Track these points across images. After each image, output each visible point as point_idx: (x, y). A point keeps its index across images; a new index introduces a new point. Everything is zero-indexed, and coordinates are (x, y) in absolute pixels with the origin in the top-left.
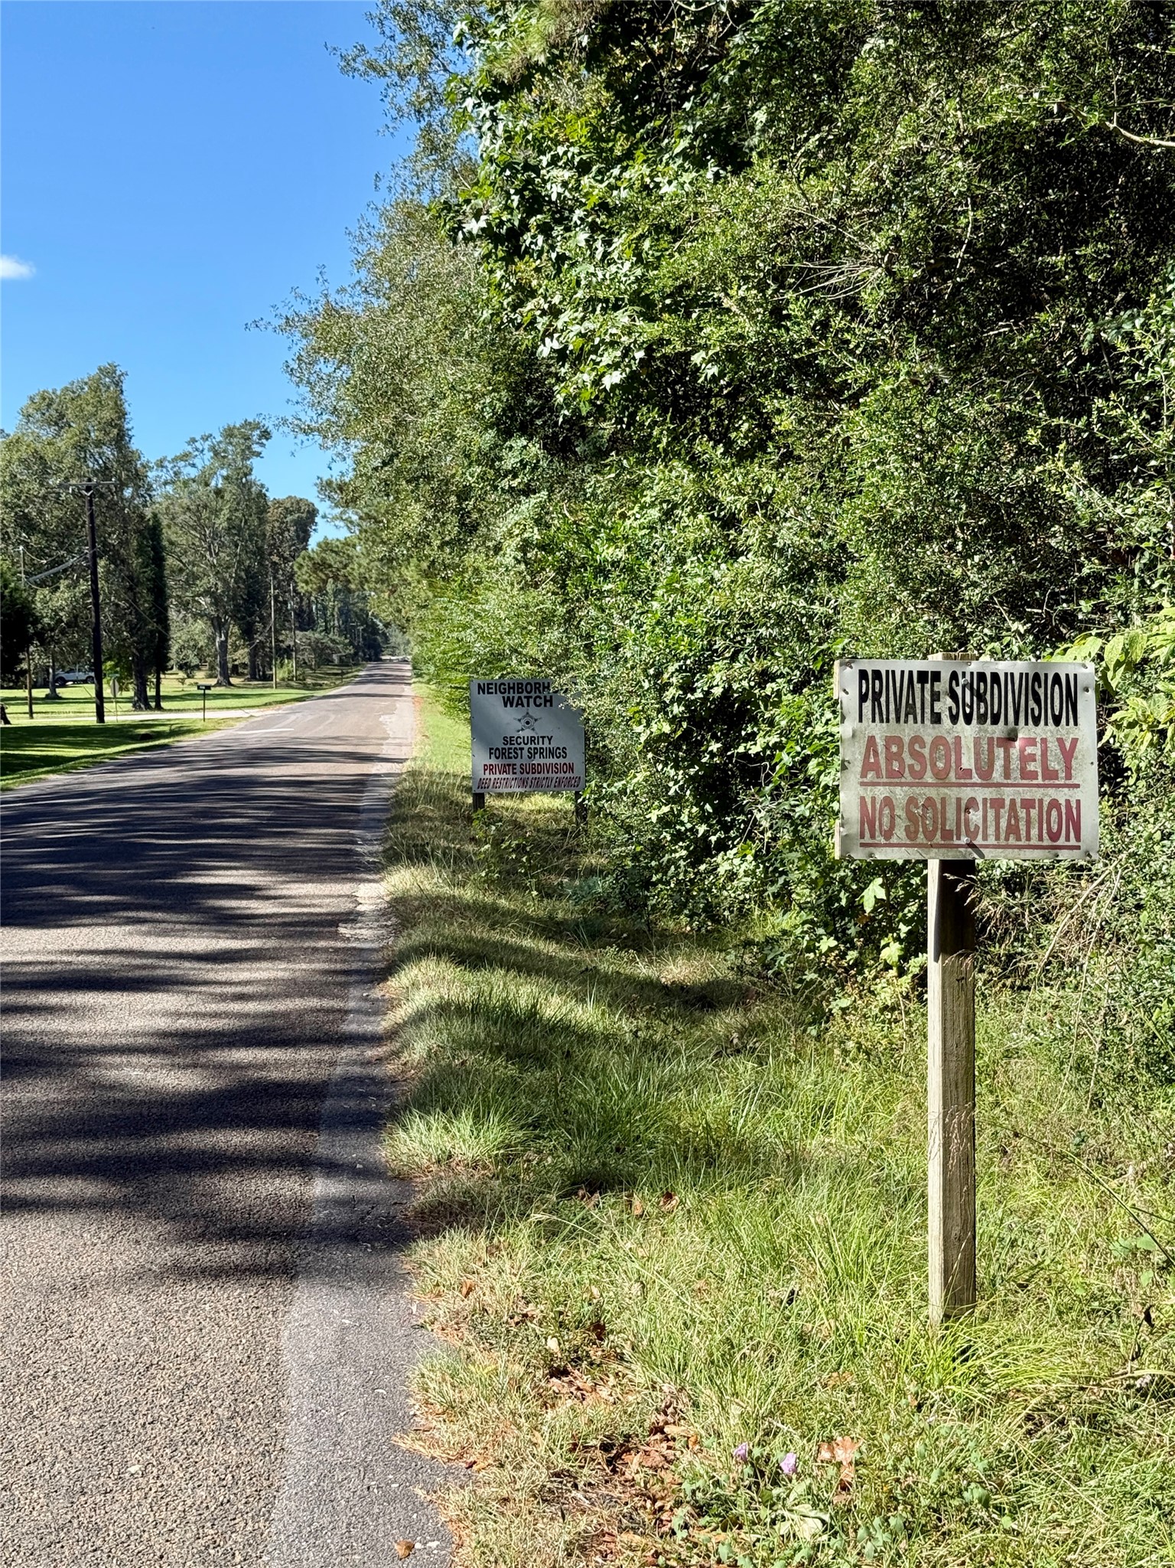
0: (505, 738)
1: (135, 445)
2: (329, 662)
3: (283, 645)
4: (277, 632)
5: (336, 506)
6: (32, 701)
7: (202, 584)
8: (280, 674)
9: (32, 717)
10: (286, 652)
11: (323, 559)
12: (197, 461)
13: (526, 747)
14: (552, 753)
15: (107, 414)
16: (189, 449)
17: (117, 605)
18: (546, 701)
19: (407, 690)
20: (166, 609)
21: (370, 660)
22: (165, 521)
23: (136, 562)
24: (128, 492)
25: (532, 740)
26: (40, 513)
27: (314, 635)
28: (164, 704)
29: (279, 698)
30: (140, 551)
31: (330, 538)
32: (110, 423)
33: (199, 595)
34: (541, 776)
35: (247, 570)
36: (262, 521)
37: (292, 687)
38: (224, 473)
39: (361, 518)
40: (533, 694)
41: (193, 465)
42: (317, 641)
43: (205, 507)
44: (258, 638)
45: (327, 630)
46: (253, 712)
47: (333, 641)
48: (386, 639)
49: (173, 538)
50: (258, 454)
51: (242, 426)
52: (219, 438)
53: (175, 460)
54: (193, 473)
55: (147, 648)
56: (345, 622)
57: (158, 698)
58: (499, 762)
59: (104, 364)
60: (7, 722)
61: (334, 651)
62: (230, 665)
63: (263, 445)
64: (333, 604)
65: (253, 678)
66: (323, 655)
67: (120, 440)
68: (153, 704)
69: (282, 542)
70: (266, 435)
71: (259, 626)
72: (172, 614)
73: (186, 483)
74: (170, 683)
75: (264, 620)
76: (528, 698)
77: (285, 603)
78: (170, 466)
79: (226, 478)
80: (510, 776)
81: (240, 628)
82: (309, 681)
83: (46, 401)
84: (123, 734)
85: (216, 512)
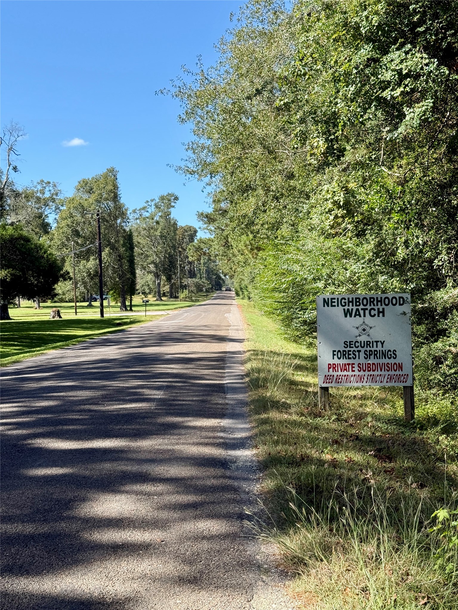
0: (345, 343)
1: (122, 201)
2: (201, 291)
3: (183, 284)
4: (181, 279)
5: (205, 224)
6: (76, 308)
7: (151, 259)
8: (182, 295)
9: (76, 314)
10: (184, 287)
11: (199, 246)
12: (149, 210)
13: (363, 350)
14: (384, 354)
15: (110, 187)
16: (146, 205)
17: (114, 267)
18: (379, 312)
19: (234, 302)
20: (134, 269)
21: (218, 290)
22: (135, 234)
23: (122, 250)
24: (119, 221)
25: (368, 344)
26: (83, 229)
27: (195, 280)
28: (133, 308)
29: (181, 306)
30: (124, 245)
31: (202, 238)
32: (111, 191)
33: (150, 264)
34: (376, 373)
35: (169, 254)
36: (175, 234)
37: (187, 301)
38: (160, 214)
39: (215, 228)
40: (368, 307)
41: (148, 211)
42: (197, 282)
43: (152, 228)
44: (173, 281)
45: (201, 278)
46: (169, 312)
47: (203, 282)
48: (224, 282)
49: (139, 241)
50: (173, 207)
51: (167, 195)
52: (158, 201)
53: (140, 210)
54: (147, 215)
55: (127, 285)
56: (208, 275)
57: (131, 306)
58: (343, 361)
59: (109, 167)
60: (61, 317)
61: (203, 286)
62: (162, 292)
63: (175, 203)
64: (203, 268)
65: (171, 297)
66: (199, 288)
67: (115, 198)
68: (129, 309)
69: (183, 243)
70: (176, 198)
71: (173, 276)
72: (138, 272)
73: (144, 219)
74: (137, 300)
75: (175, 274)
76: (364, 310)
77: (184, 267)
78: (138, 212)
79: (161, 216)
80: (350, 373)
81: (166, 277)
82: (193, 298)
83: (85, 183)
84: (110, 323)
85: (156, 230)
